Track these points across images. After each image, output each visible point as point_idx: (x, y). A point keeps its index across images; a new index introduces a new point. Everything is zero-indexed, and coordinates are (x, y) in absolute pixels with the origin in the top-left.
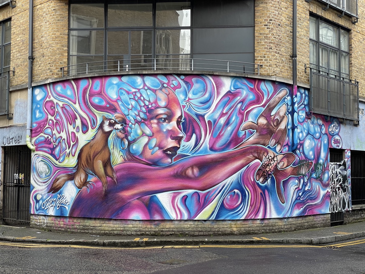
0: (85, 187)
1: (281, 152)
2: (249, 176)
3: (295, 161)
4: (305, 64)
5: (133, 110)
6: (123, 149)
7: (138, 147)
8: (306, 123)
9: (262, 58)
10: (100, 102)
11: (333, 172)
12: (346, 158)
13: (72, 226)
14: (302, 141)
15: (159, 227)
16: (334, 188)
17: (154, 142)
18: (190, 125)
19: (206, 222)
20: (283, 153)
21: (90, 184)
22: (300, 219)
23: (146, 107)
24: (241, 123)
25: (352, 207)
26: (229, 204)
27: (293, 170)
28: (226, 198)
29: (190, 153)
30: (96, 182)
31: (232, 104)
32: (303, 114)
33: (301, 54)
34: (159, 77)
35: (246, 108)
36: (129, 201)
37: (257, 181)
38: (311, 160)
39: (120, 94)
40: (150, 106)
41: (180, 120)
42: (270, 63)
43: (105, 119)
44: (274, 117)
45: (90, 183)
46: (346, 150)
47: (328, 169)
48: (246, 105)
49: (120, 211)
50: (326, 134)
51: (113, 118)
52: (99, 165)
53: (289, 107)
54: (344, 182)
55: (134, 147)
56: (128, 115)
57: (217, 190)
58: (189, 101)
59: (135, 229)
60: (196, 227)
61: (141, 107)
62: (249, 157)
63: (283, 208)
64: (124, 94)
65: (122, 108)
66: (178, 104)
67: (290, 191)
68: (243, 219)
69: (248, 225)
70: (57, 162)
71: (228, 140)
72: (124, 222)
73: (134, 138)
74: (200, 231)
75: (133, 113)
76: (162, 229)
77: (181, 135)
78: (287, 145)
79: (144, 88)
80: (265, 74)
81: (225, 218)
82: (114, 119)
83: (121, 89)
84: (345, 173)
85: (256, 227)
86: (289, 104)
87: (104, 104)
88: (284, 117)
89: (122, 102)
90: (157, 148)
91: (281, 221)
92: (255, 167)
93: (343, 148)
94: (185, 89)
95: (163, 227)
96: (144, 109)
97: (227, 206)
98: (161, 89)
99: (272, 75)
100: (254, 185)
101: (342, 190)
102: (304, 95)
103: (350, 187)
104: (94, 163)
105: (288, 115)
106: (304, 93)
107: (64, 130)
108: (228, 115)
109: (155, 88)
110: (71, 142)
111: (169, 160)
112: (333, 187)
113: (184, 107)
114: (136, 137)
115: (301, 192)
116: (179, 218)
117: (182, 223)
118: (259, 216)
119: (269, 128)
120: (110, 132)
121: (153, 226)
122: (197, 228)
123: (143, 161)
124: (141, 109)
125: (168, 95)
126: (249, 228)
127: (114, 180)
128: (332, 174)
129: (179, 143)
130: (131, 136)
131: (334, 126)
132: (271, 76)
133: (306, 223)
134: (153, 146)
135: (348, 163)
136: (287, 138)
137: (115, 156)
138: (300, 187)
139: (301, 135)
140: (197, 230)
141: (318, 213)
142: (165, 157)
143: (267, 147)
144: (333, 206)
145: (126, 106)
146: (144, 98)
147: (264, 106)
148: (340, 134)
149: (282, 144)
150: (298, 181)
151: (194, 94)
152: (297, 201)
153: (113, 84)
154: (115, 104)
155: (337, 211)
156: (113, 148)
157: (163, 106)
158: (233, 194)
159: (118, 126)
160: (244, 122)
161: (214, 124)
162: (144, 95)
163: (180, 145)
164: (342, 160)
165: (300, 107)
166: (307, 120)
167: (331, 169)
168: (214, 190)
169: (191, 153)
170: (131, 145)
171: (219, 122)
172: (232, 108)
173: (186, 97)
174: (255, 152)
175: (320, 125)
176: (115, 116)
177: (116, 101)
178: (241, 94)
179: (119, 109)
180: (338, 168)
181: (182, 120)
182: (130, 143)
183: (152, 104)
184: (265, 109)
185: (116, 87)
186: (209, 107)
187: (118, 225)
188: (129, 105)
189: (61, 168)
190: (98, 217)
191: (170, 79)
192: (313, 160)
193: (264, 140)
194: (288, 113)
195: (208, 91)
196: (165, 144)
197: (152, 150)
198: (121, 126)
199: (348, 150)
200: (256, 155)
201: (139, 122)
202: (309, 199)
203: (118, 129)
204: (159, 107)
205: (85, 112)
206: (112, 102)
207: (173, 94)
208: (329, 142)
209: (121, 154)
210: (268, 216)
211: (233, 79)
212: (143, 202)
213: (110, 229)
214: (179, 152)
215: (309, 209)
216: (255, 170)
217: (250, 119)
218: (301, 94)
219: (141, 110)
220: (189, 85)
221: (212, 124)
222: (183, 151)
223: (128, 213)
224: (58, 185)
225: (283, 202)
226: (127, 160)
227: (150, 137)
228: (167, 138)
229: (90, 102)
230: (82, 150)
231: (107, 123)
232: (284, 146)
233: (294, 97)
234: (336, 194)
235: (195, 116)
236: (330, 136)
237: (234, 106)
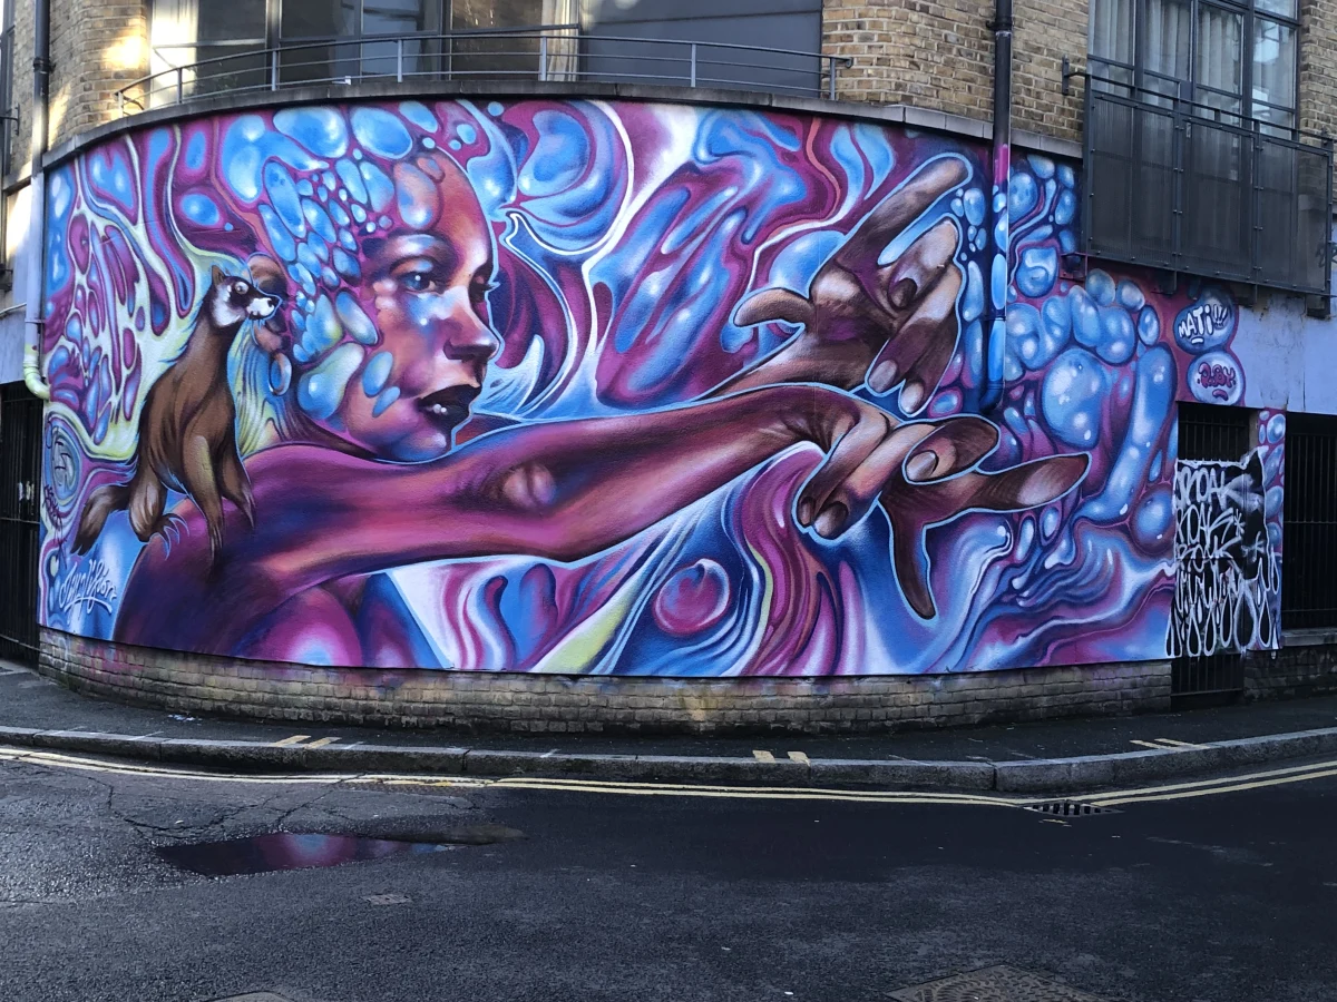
0: (157, 537)
1: (925, 414)
2: (766, 506)
3: (994, 450)
4: (1063, 59)
5: (310, 241)
6: (275, 394)
7: (324, 387)
8: (1057, 298)
9: (848, 32)
10: (205, 214)
11: (1199, 498)
12: (1262, 442)
13: (122, 677)
14: (1037, 374)
15: (397, 697)
16: (1199, 561)
17: (383, 367)
18: (524, 301)
19: (578, 684)
20: (932, 418)
21: (173, 526)
22: (1013, 681)
23: (356, 230)
24: (737, 293)
25: (1282, 637)
26: (678, 616)
27: (982, 488)
28: (665, 592)
29: (517, 413)
30: (188, 517)
31: (699, 217)
32: (1048, 264)
33: (1045, 17)
34: (407, 109)
35: (762, 234)
36: (292, 592)
37: (805, 526)
38: (1078, 448)
39: (267, 181)
40: (370, 228)
41: (481, 280)
42: (884, 50)
43: (219, 277)
44: (895, 273)
45: (172, 519)
46: (1262, 410)
47: (1167, 485)
48: (762, 221)
49: (262, 631)
50: (1160, 344)
51: (245, 275)
52: (199, 452)
53: (971, 231)
54: (1248, 539)
55: (313, 387)
56: (294, 262)
57: (628, 557)
58: (522, 204)
59: (312, 698)
60: (539, 700)
61: (338, 229)
62: (767, 431)
63: (924, 638)
64: (282, 182)
65: (276, 235)
66: (479, 217)
67: (962, 571)
68: (736, 674)
69: (757, 699)
70: (89, 441)
71: (678, 362)
72: (274, 672)
73: (312, 352)
74: (552, 718)
75: (310, 255)
76: (408, 705)
77: (485, 341)
78: (957, 384)
79: (348, 155)
80: (861, 95)
81: (658, 670)
82: (248, 279)
83: (271, 160)
84: (1256, 503)
85: (795, 708)
86: (975, 218)
87: (216, 219)
88: (941, 273)
89: (275, 212)
90: (395, 391)
91: (915, 686)
92: (797, 471)
93: (1249, 403)
94: (506, 157)
95: (410, 698)
96: (348, 239)
97: (665, 623)
98: (412, 159)
99: (891, 99)
100: (790, 544)
101: (1238, 570)
102: (1051, 186)
103: (1277, 558)
104: (185, 447)
105: (965, 264)
106: (1056, 176)
107: (107, 323)
108: (680, 264)
109: (390, 156)
110: (123, 367)
111: (440, 439)
112: (1194, 556)
113: (499, 227)
114: (321, 348)
115: (1020, 575)
116: (471, 665)
117: (485, 681)
118: (807, 666)
119: (866, 317)
120: (234, 328)
121: (373, 693)
122: (540, 703)
123: (345, 441)
124: (338, 239)
125: (437, 182)
126: (763, 713)
127: (244, 511)
128: (1194, 507)
129: (478, 373)
130: (303, 343)
131: (1203, 315)
132: (887, 103)
133: (1045, 698)
134: (381, 381)
135: (1274, 464)
136: (959, 360)
137: (250, 420)
138: (1020, 553)
139: (1029, 347)
140: (541, 714)
141: (1106, 658)
142: (422, 428)
143: (856, 393)
144: (1189, 631)
145: (288, 225)
146: (349, 195)
147: (844, 226)
148: (1233, 347)
149: (927, 382)
150: (1008, 530)
151: (540, 176)
152: (998, 612)
153: (247, 142)
154: (250, 218)
155: (1209, 649)
156: (244, 389)
157: (418, 227)
158: (696, 574)
159: (261, 306)
160: (753, 289)
161: (620, 299)
162: (352, 186)
163: (480, 380)
164: (1246, 450)
165: (1028, 234)
166: (1063, 289)
167: (1189, 486)
168: (612, 557)
169: (524, 414)
170: (301, 380)
171: (640, 289)
172: (697, 235)
173: (508, 190)
174: (795, 410)
175: (1135, 307)
176: (249, 265)
177: (255, 210)
178: (743, 177)
179: (265, 241)
180: (1222, 482)
181: (490, 282)
182: (300, 371)
183: (376, 221)
184: (851, 240)
185: (254, 153)
186: (601, 230)
187: (255, 681)
188: (297, 222)
189: (99, 464)
190: (193, 650)
191: (448, 118)
192: (1091, 448)
193: (841, 363)
194: (964, 257)
195: (596, 166)
196: (426, 377)
197: (374, 400)
198: (270, 304)
199: (1273, 412)
200: (802, 423)
201: (332, 289)
202: (1062, 602)
203: (259, 317)
204: (403, 230)
205: (159, 253)
206: (241, 213)
207: (456, 177)
208: (1177, 377)
209: (269, 412)
210: (849, 668)
211: (707, 117)
212: (340, 599)
213: (230, 695)
214: (476, 407)
215: (1062, 641)
216: (794, 484)
217: (780, 279)
218: (1040, 182)
219: (339, 244)
220: (523, 143)
221: (613, 297)
222: (492, 404)
223: (289, 639)
224: (91, 525)
225: (925, 612)
226: (287, 434)
227: (370, 348)
228: (431, 352)
229: (176, 216)
230: (150, 397)
231: (225, 293)
232: (941, 389)
233: (997, 193)
234: (1209, 583)
235: (544, 264)
236: (1183, 355)
237: (707, 223)
